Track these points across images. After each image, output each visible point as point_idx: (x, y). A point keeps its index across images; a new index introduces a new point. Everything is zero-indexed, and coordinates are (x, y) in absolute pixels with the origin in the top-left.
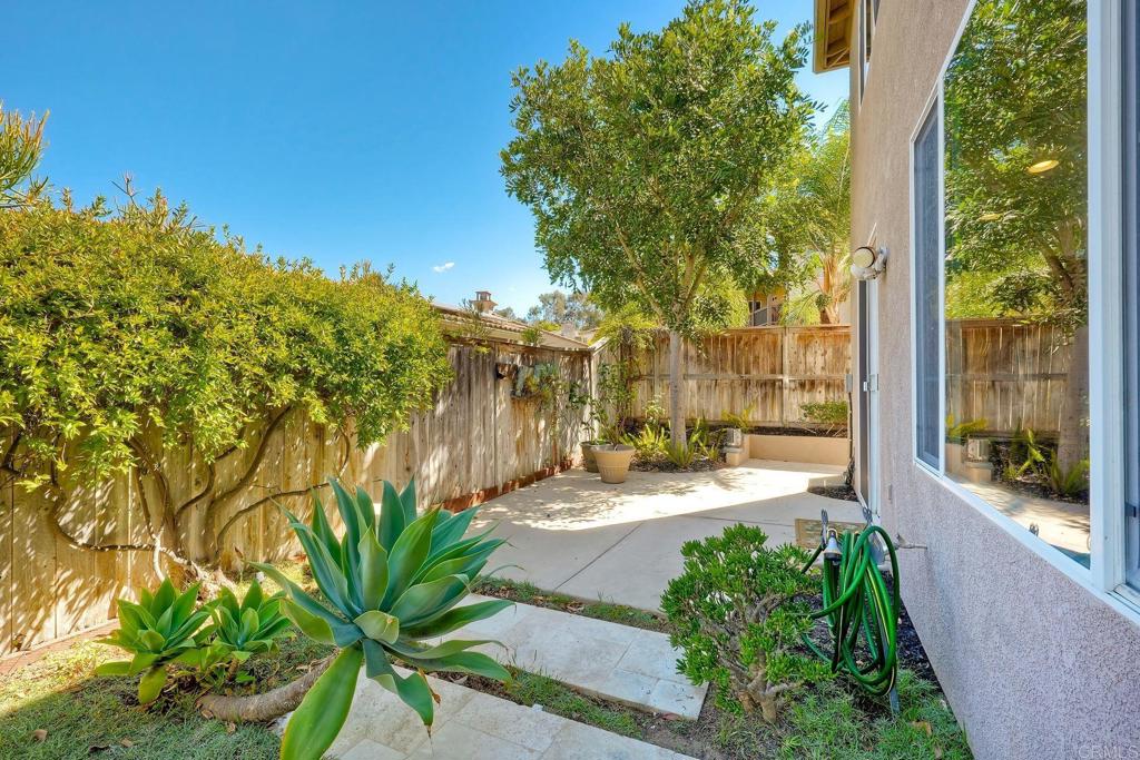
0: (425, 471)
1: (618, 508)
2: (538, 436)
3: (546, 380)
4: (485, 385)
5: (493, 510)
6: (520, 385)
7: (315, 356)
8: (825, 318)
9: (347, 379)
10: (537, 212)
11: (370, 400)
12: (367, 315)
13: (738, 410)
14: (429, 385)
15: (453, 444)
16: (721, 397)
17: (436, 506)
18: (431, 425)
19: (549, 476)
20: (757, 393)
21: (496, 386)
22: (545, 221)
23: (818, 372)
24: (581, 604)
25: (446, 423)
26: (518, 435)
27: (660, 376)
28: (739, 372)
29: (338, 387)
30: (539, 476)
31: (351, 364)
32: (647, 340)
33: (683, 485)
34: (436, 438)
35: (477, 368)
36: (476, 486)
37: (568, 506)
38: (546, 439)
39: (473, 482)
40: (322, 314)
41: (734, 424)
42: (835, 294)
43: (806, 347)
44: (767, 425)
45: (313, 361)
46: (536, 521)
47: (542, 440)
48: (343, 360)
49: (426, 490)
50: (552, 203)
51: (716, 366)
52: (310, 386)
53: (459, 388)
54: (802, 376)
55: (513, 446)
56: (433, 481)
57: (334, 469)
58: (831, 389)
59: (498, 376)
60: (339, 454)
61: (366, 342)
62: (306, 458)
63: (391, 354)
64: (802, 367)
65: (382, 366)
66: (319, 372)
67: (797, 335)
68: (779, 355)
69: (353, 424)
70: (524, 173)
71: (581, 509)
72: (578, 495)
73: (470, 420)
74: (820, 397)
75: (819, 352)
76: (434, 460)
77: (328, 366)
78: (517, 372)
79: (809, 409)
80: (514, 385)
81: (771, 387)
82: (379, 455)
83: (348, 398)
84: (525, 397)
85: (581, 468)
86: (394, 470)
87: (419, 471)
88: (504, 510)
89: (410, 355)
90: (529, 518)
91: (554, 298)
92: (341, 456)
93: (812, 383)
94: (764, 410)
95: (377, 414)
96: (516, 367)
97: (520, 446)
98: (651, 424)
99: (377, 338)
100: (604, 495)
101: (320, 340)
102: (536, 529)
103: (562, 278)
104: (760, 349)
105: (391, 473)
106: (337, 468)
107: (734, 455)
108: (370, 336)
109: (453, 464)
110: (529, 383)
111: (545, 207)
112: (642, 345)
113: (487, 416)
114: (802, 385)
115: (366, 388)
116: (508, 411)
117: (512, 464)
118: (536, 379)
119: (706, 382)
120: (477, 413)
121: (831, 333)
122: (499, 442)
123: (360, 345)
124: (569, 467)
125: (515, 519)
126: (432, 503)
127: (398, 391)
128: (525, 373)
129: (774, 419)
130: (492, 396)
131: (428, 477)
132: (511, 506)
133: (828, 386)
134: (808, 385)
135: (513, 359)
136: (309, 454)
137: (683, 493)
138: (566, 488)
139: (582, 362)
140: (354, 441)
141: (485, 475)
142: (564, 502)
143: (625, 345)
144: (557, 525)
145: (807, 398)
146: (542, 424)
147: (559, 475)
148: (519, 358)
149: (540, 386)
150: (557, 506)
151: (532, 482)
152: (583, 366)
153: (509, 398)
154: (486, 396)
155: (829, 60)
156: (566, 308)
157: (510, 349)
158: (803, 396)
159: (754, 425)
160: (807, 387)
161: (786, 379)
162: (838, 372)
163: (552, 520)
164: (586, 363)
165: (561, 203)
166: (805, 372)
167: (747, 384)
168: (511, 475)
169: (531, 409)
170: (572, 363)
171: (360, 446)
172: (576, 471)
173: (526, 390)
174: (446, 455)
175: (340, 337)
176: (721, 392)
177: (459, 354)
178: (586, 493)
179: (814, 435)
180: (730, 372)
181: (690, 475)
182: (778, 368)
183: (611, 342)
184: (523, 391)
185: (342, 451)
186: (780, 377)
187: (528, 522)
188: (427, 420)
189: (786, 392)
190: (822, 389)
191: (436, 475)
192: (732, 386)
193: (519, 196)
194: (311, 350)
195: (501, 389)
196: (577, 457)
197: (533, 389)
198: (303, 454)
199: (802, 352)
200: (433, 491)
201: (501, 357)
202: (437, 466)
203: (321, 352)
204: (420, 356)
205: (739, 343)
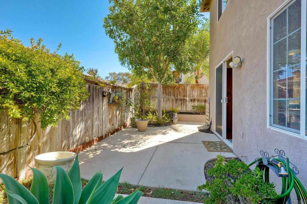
0: (74, 133)
1: (147, 141)
2: (116, 116)
3: (120, 98)
4: (99, 99)
5: (102, 145)
6: (111, 99)
7: (13, 83)
8: (197, 82)
9: (34, 95)
10: (116, 42)
11: (48, 105)
12: (47, 64)
13: (174, 107)
14: (78, 98)
15: (86, 121)
16: (170, 104)
17: (79, 147)
18: (77, 115)
19: (120, 130)
20: (179, 102)
21: (103, 100)
22: (118, 45)
23: (196, 97)
24: (150, 190)
25: (84, 113)
26: (110, 117)
27: (152, 97)
28: (175, 96)
29: (29, 99)
30: (117, 130)
31: (36, 88)
32: (149, 86)
33: (164, 131)
34: (80, 119)
35: (96, 93)
36: (95, 137)
37: (130, 141)
38: (119, 117)
39: (94, 135)
40: (18, 61)
41: (174, 111)
42: (199, 76)
43: (193, 90)
44: (182, 111)
45: (12, 85)
46: (120, 148)
47: (118, 118)
48: (32, 86)
49: (75, 140)
50: (121, 39)
51: (168, 94)
52: (9, 98)
53: (89, 100)
54: (191, 98)
55: (108, 120)
56: (78, 137)
57: (27, 138)
58: (199, 102)
59: (104, 96)
60: (30, 131)
61: (46, 78)
62: (9, 134)
63: (60, 84)
64: (191, 95)
65: (55, 89)
66: (15, 91)
67: (190, 87)
68: (185, 91)
69: (38, 117)
70: (112, 28)
71: (135, 142)
72: (132, 137)
73: (93, 112)
74: (196, 104)
75: (196, 91)
76: (78, 128)
77: (22, 88)
78: (110, 95)
79: (194, 107)
80: (109, 99)
81: (183, 101)
82: (52, 129)
83: (35, 105)
84: (113, 103)
85: (130, 126)
86: (60, 134)
87: (72, 134)
88: (107, 145)
89: (70, 85)
90: (117, 148)
91: (113, 74)
92: (32, 131)
93: (194, 100)
94: (181, 107)
95: (52, 112)
96: (110, 93)
97: (111, 120)
98: (151, 112)
99: (52, 76)
100: (141, 136)
101: (17, 75)
102: (121, 152)
103: (124, 64)
104: (181, 90)
105: (58, 136)
106: (29, 137)
107: (175, 121)
108: (49, 74)
109: (86, 130)
110: (115, 99)
111: (118, 41)
112: (148, 88)
113: (99, 110)
114: (192, 100)
115: (46, 100)
116: (107, 108)
117: (108, 127)
118: (117, 97)
119: (166, 99)
120: (96, 109)
121: (199, 86)
122: (104, 119)
123: (42, 78)
124: (126, 127)
125: (112, 149)
126: (77, 146)
127: (63, 101)
128: (113, 95)
129: (184, 110)
130: (101, 103)
131: (76, 135)
132: (109, 143)
133: (198, 101)
134: (193, 100)
135: (109, 90)
136: (12, 132)
137: (165, 134)
138: (127, 134)
139: (130, 93)
140: (39, 125)
141: (99, 132)
142: (128, 140)
143: (142, 88)
144: (128, 150)
145: (193, 104)
146: (118, 112)
147: (123, 130)
148: (110, 90)
149: (118, 99)
150: (126, 142)
151: (115, 133)
152: (130, 94)
153: (107, 104)
154: (99, 103)
155: (204, 9)
156: (117, 77)
157: (108, 86)
158: (192, 103)
159: (179, 111)
160: (193, 101)
161: (187, 99)
162: (201, 97)
163: (126, 148)
164: (131, 93)
165: (123, 40)
166: (192, 97)
167: (177, 100)
168: (108, 131)
169: (115, 108)
170: (127, 92)
171: (42, 127)
172: (128, 128)
173: (113, 101)
174: (84, 126)
175: (30, 74)
176: (170, 102)
177: (89, 87)
178: (134, 136)
179: (194, 114)
180: (172, 96)
181: (165, 127)
182: (185, 96)
183: (138, 86)
184: (112, 101)
185: (32, 129)
186: (186, 98)
187: (117, 149)
188: (76, 113)
189: (187, 102)
190: (197, 101)
191: (79, 134)
192: (173, 100)
193: (110, 35)
194: (10, 79)
195: (105, 100)
196: (128, 122)
197: (116, 101)
198: (8, 132)
199: (192, 91)
200: (78, 141)
201: (105, 89)
202: (80, 130)
203: (17, 81)
204: (74, 86)
205: (175, 88)
